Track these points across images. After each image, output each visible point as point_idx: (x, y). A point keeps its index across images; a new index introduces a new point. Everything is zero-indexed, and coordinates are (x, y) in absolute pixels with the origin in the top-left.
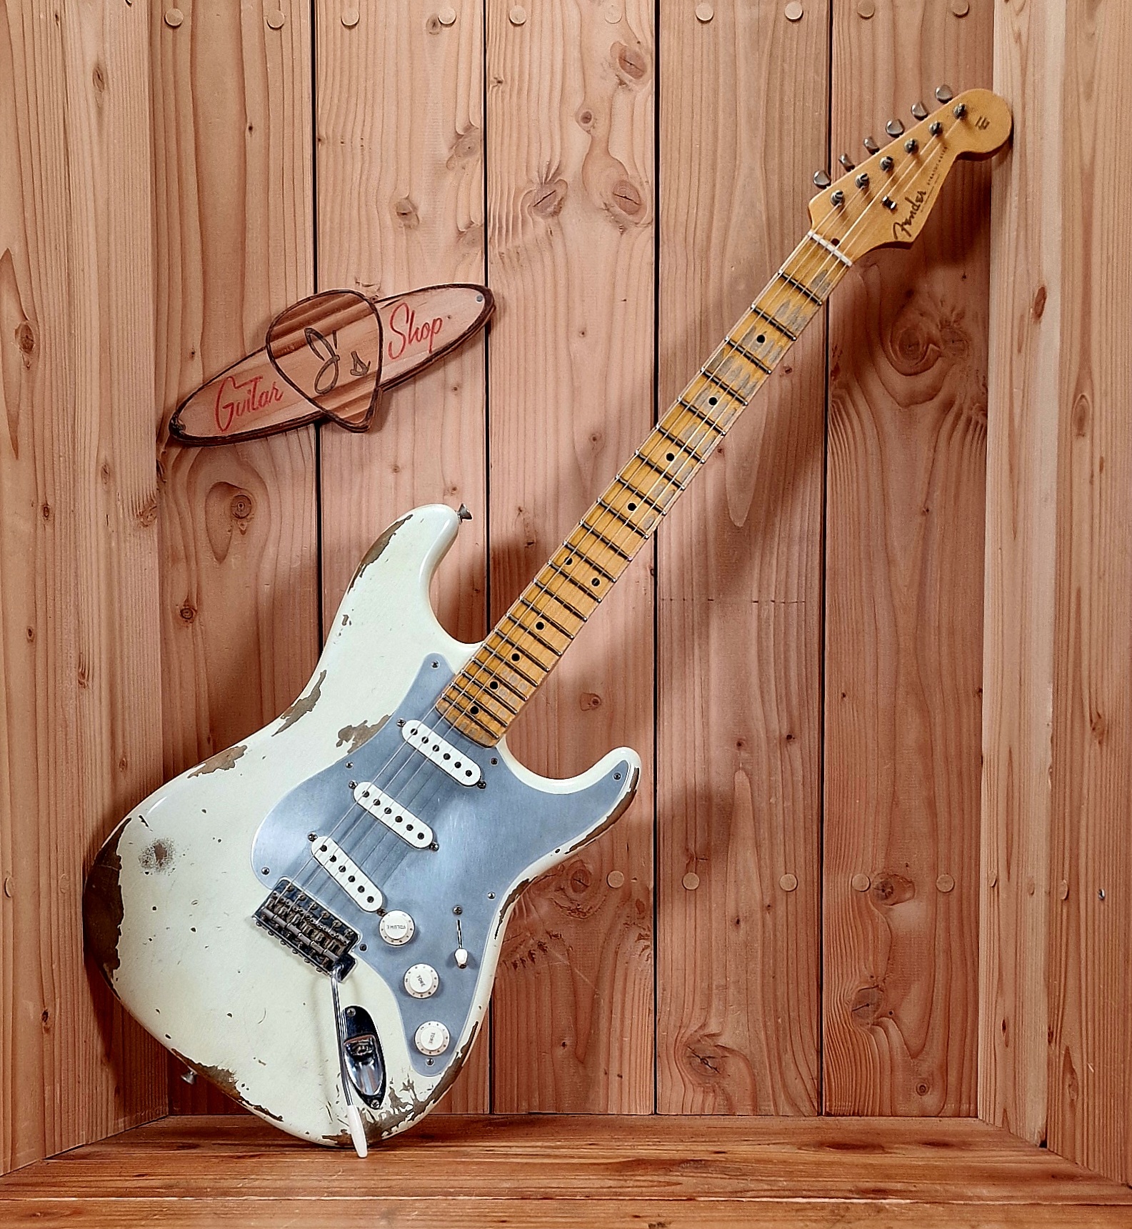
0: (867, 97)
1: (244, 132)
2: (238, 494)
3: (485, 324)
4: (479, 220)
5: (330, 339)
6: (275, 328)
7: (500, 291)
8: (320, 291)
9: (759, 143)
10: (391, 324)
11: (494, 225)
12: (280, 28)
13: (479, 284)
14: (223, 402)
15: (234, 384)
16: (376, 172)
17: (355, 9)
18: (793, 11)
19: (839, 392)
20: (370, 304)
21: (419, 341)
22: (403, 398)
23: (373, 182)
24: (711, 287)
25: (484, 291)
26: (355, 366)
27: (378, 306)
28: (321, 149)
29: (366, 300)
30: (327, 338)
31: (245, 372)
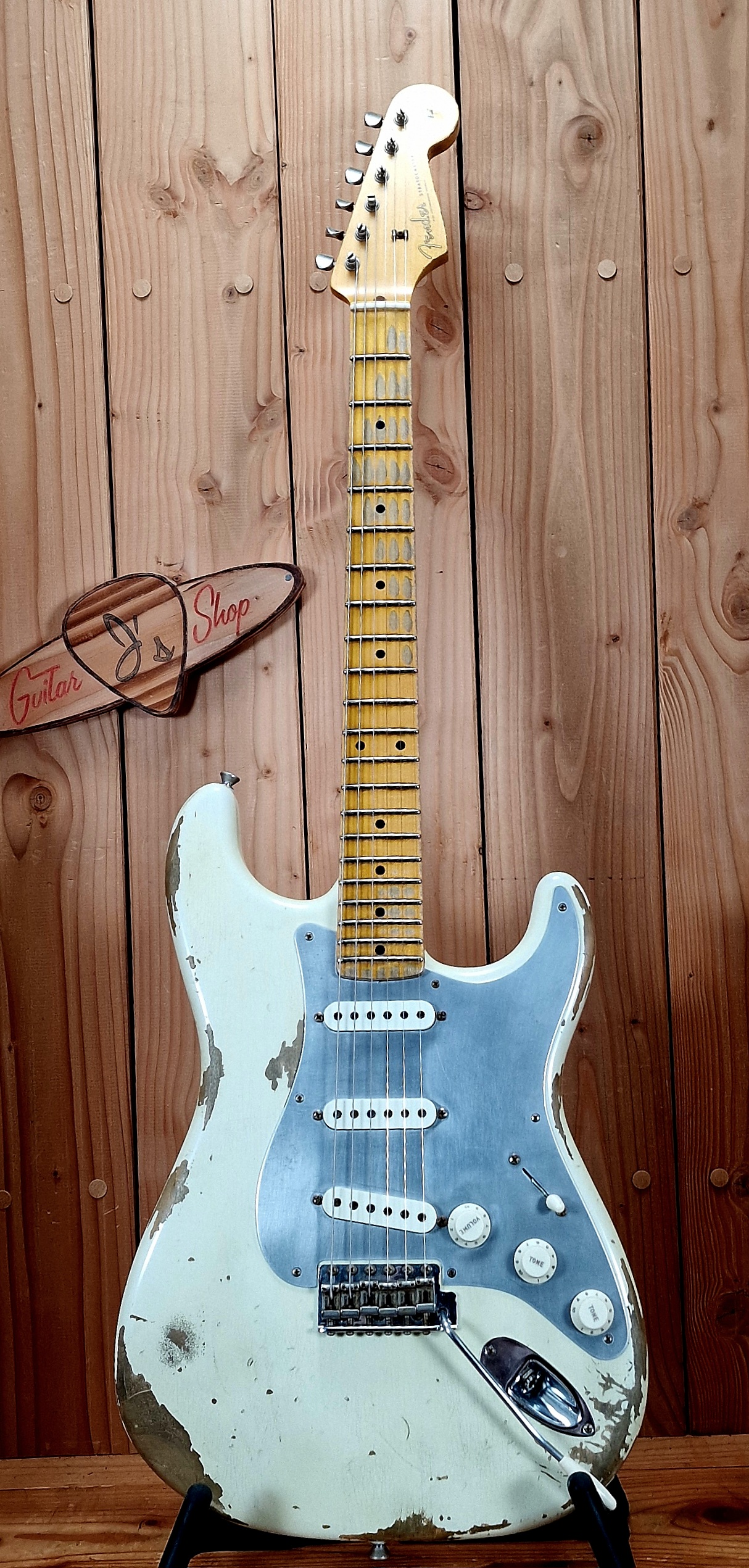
0: (687, 355)
1: (33, 411)
2: (36, 786)
3: (296, 602)
4: (285, 493)
5: (131, 624)
6: (71, 616)
7: (310, 568)
8: (120, 575)
9: (576, 404)
10: (195, 606)
11: (301, 500)
12: (69, 301)
13: (288, 563)
14: (17, 695)
15: (29, 675)
16: (174, 447)
17: (147, 281)
18: (606, 268)
19: (669, 659)
20: (173, 587)
21: (226, 624)
22: (210, 680)
23: (172, 459)
24: (531, 556)
25: (293, 569)
26: (158, 652)
27: (181, 589)
28: (116, 426)
29: (168, 583)
30: (128, 624)
31: (40, 661)
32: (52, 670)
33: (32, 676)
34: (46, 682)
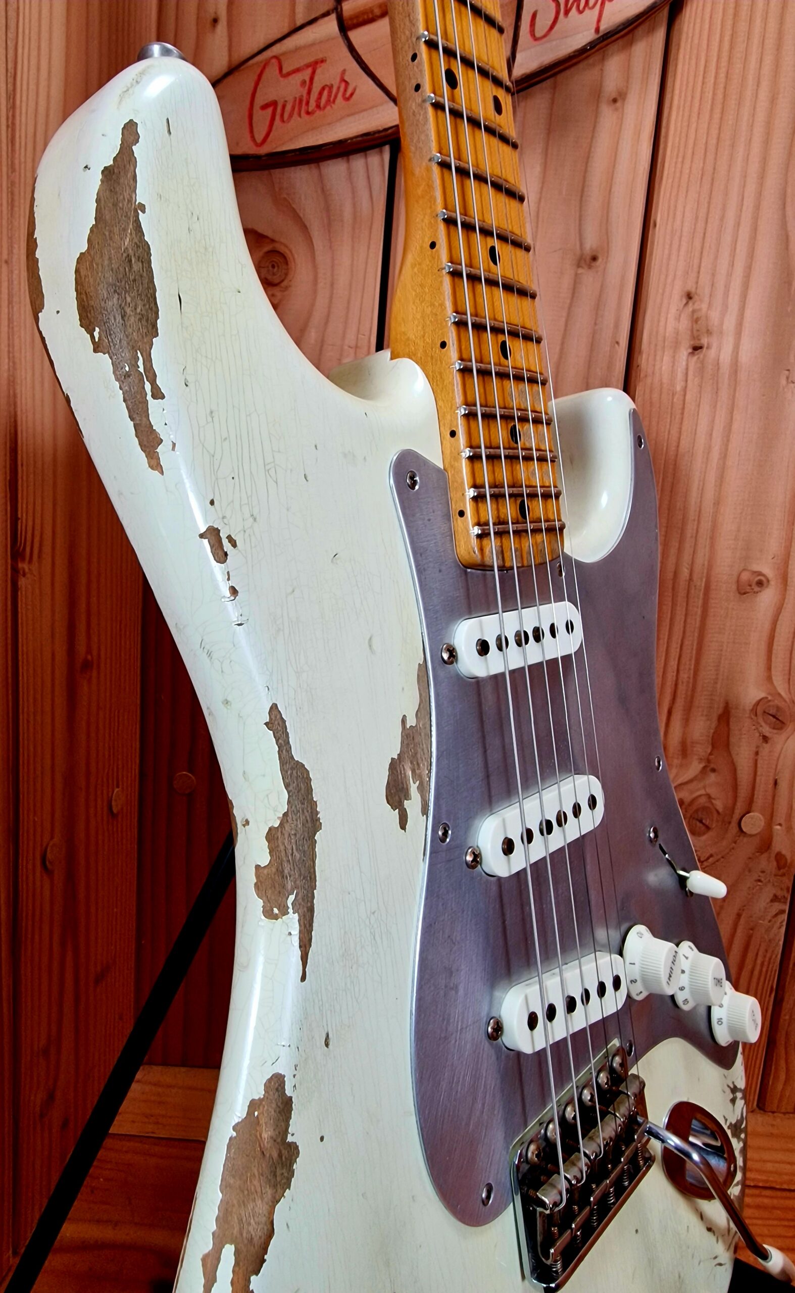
2: (271, 248)
14: (261, 100)
15: (281, 69)
31: (297, 49)
32: (314, 65)
33: (284, 71)
34: (303, 83)
